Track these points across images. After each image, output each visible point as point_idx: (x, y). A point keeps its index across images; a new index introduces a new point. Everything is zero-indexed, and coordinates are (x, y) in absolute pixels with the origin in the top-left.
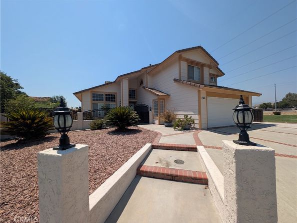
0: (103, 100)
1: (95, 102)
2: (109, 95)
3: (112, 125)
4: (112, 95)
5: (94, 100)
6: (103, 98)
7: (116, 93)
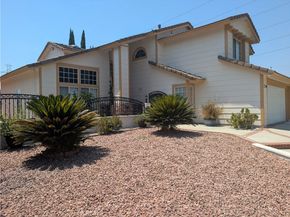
0: (76, 81)
1: (64, 84)
2: (87, 72)
3: (154, 123)
4: (91, 72)
5: (61, 80)
6: (76, 76)
7: (98, 69)
